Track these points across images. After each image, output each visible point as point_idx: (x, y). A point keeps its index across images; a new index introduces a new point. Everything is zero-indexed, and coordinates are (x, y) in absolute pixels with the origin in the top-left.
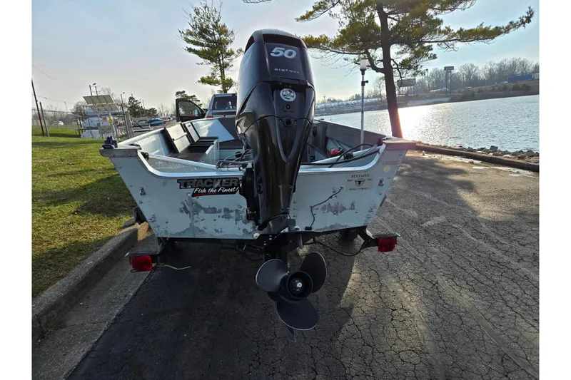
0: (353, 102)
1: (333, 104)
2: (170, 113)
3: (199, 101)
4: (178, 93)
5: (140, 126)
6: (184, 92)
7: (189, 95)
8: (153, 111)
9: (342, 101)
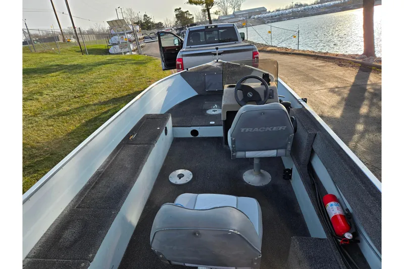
0: (317, 6)
1: (299, 9)
2: (172, 25)
3: (191, 15)
4: (176, 10)
5: (151, 38)
6: (180, 9)
7: (184, 11)
8: (160, 24)
9: (307, 5)
